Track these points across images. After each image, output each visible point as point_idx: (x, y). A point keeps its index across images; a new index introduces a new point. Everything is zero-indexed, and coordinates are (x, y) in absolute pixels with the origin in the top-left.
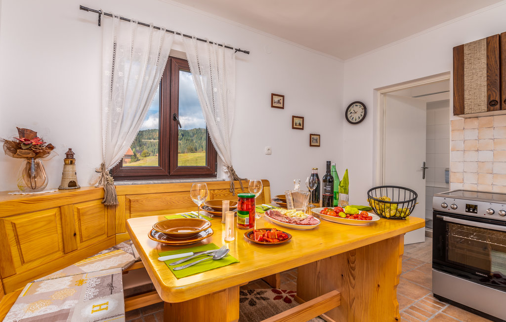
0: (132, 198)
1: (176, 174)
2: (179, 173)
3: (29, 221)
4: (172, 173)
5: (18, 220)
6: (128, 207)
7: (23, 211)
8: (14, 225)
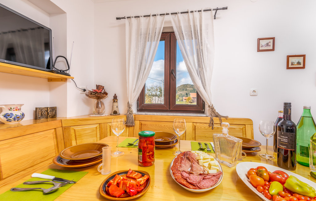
0: (143, 122)
1: (174, 109)
2: (176, 109)
3: (82, 129)
4: (171, 109)
5: (77, 128)
6: (140, 128)
7: (79, 124)
8: (75, 130)
